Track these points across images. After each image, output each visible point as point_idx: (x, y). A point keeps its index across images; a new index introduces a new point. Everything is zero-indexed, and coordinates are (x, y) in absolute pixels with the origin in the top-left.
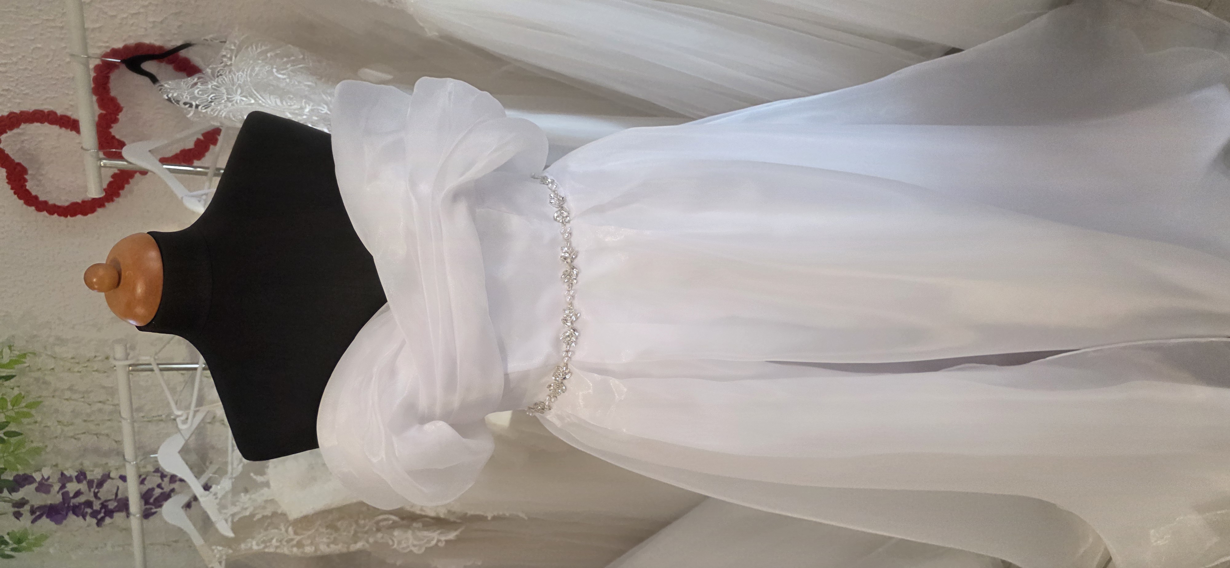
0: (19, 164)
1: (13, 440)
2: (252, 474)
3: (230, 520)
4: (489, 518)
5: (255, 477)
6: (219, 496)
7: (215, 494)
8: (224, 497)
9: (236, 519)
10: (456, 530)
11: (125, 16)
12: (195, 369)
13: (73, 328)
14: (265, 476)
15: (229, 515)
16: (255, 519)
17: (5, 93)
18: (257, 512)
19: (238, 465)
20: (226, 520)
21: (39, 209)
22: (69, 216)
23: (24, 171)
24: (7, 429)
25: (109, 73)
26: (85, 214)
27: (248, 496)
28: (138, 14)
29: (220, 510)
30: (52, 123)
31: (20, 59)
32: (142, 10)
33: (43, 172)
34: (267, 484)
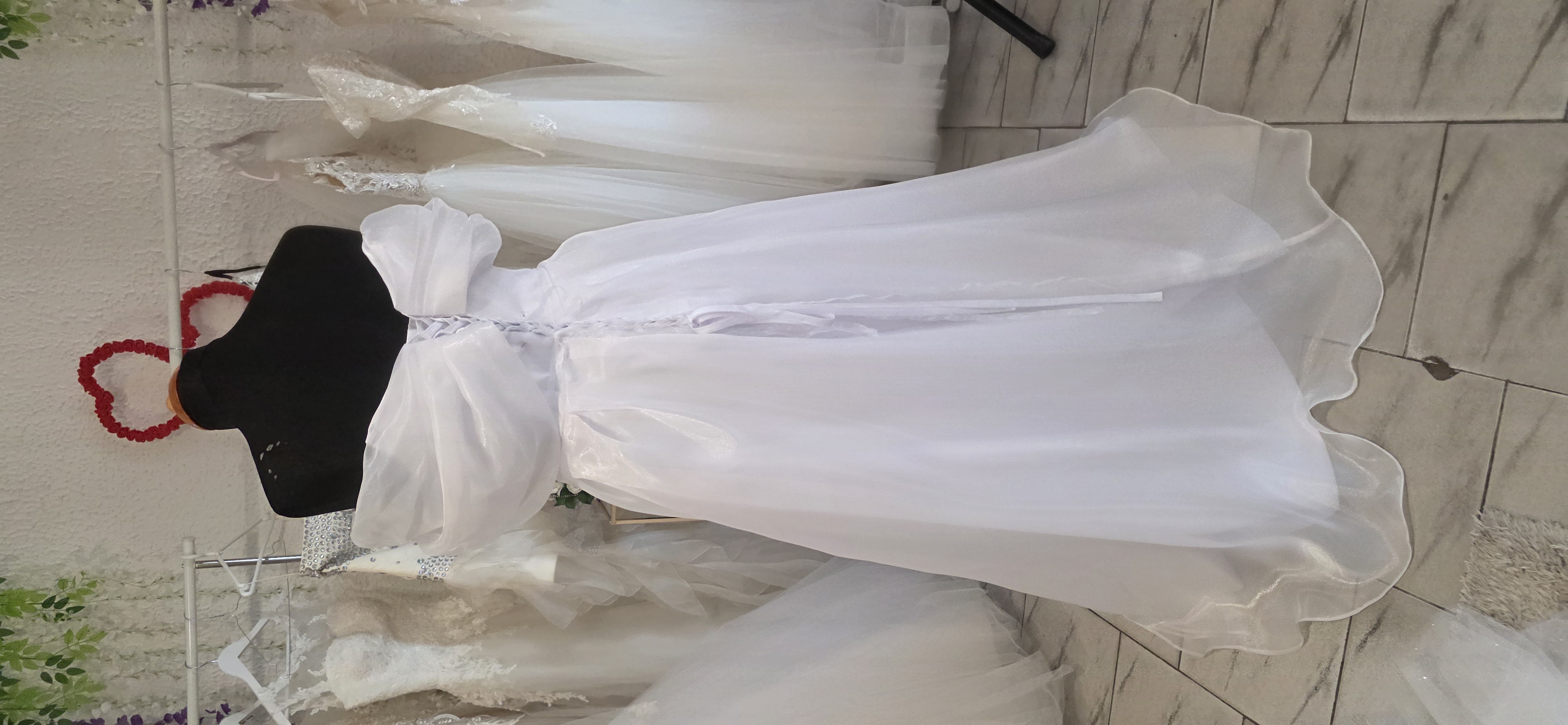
0: (108, 392)
1: (76, 678)
2: (309, 671)
3: (287, 711)
4: (550, 705)
5: (312, 673)
6: (277, 691)
7: (273, 689)
8: (281, 693)
9: (293, 712)
10: (516, 719)
11: (204, 260)
12: (255, 563)
13: (140, 560)
14: (321, 671)
15: (286, 707)
16: (312, 714)
17: (99, 335)
18: (313, 706)
19: (295, 664)
20: (283, 712)
21: (120, 435)
22: (146, 441)
23: (111, 398)
24: (71, 666)
25: (189, 307)
26: (161, 437)
27: (305, 690)
28: (215, 257)
29: (277, 703)
30: (139, 351)
31: (116, 304)
32: (219, 254)
33: (126, 404)
34: (324, 678)
